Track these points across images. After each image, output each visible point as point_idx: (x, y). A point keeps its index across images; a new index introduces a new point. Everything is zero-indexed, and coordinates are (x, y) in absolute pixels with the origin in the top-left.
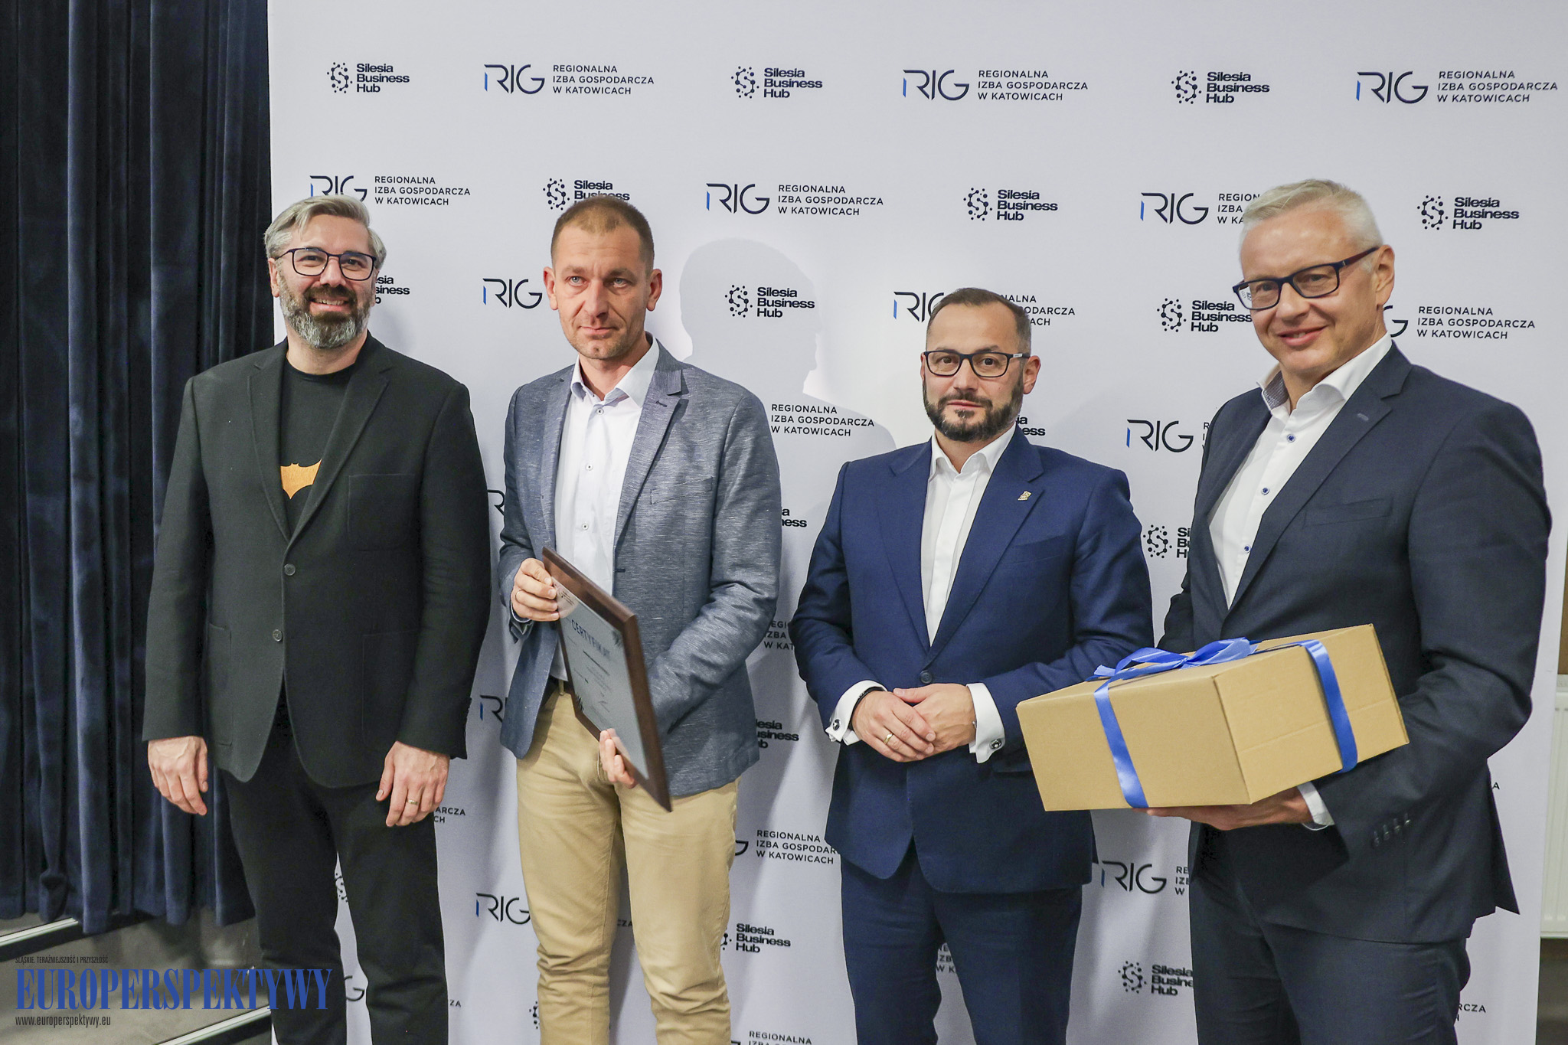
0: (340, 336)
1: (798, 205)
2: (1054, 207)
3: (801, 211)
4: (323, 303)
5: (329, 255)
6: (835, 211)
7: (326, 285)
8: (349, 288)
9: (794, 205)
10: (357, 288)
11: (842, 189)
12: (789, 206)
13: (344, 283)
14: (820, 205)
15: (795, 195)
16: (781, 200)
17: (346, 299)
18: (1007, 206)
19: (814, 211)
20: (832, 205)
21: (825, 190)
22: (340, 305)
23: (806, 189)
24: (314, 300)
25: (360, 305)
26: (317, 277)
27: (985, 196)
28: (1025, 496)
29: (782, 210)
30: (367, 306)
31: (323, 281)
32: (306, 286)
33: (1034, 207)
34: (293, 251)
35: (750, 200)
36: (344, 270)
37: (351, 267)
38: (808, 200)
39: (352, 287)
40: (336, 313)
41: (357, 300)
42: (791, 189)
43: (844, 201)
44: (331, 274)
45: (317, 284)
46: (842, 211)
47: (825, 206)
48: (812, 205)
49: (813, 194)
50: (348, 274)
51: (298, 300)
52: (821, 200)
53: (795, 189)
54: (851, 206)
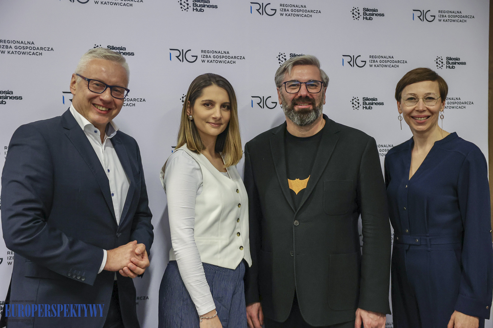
0: (308, 119)
4: (300, 105)
5: (301, 83)
7: (301, 97)
8: (310, 97)
10: (315, 97)
13: (308, 95)
17: (310, 102)
22: (308, 105)
24: (296, 105)
25: (317, 105)
26: (297, 93)
30: (320, 105)
31: (299, 95)
32: (293, 98)
34: (285, 83)
36: (308, 88)
37: (312, 87)
39: (313, 97)
40: (306, 109)
41: (315, 103)
44: (303, 92)
45: (297, 97)
50: (311, 91)
51: (289, 104)
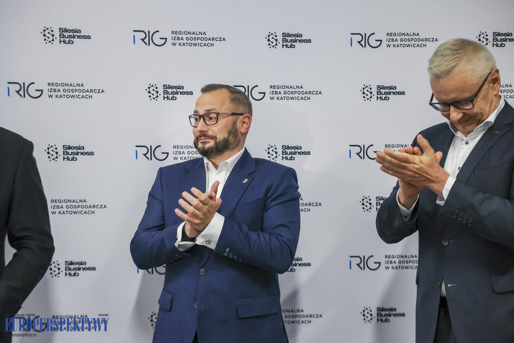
1: (182, 42)
2: (309, 41)
3: (184, 44)
6: (201, 45)
9: (180, 41)
11: (205, 33)
12: (178, 42)
14: (193, 42)
15: (180, 36)
16: (173, 39)
18: (287, 41)
19: (190, 44)
20: (199, 41)
21: (196, 34)
23: (186, 33)
27: (276, 36)
28: (246, 181)
29: (174, 44)
33: (300, 41)
35: (156, 39)
38: (187, 39)
42: (178, 33)
43: (206, 39)
46: (205, 45)
47: (196, 42)
48: (189, 41)
49: (190, 36)
52: (194, 39)
53: (180, 33)
54: (210, 42)
